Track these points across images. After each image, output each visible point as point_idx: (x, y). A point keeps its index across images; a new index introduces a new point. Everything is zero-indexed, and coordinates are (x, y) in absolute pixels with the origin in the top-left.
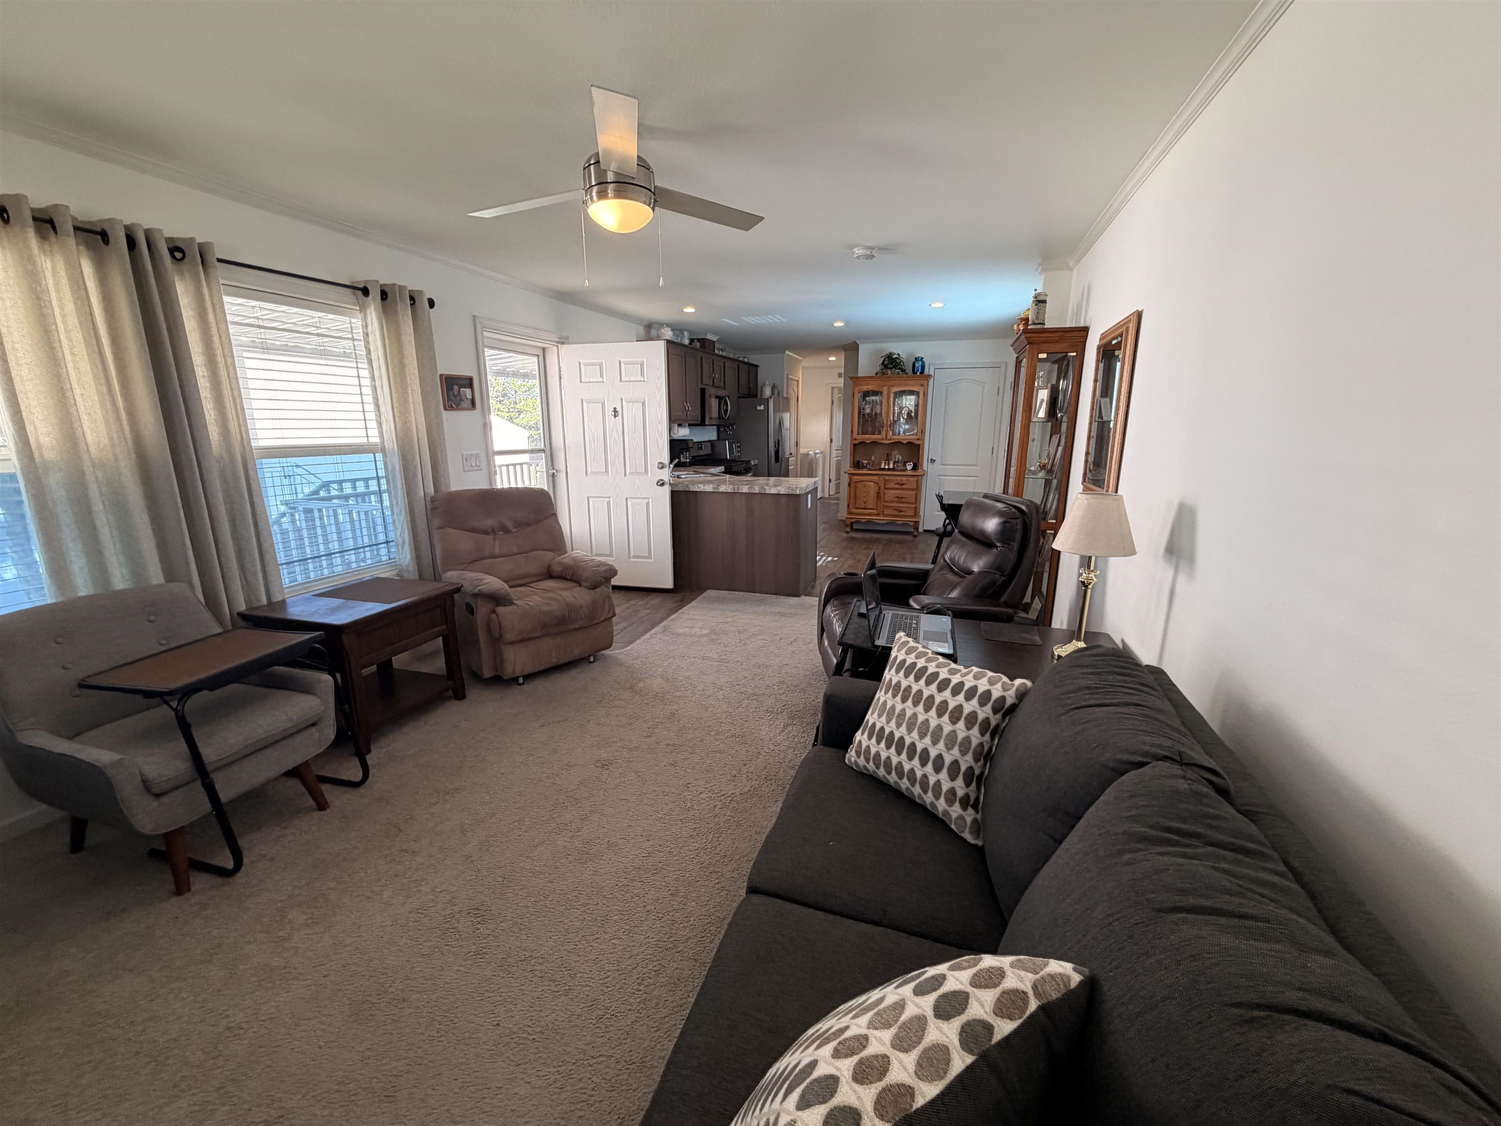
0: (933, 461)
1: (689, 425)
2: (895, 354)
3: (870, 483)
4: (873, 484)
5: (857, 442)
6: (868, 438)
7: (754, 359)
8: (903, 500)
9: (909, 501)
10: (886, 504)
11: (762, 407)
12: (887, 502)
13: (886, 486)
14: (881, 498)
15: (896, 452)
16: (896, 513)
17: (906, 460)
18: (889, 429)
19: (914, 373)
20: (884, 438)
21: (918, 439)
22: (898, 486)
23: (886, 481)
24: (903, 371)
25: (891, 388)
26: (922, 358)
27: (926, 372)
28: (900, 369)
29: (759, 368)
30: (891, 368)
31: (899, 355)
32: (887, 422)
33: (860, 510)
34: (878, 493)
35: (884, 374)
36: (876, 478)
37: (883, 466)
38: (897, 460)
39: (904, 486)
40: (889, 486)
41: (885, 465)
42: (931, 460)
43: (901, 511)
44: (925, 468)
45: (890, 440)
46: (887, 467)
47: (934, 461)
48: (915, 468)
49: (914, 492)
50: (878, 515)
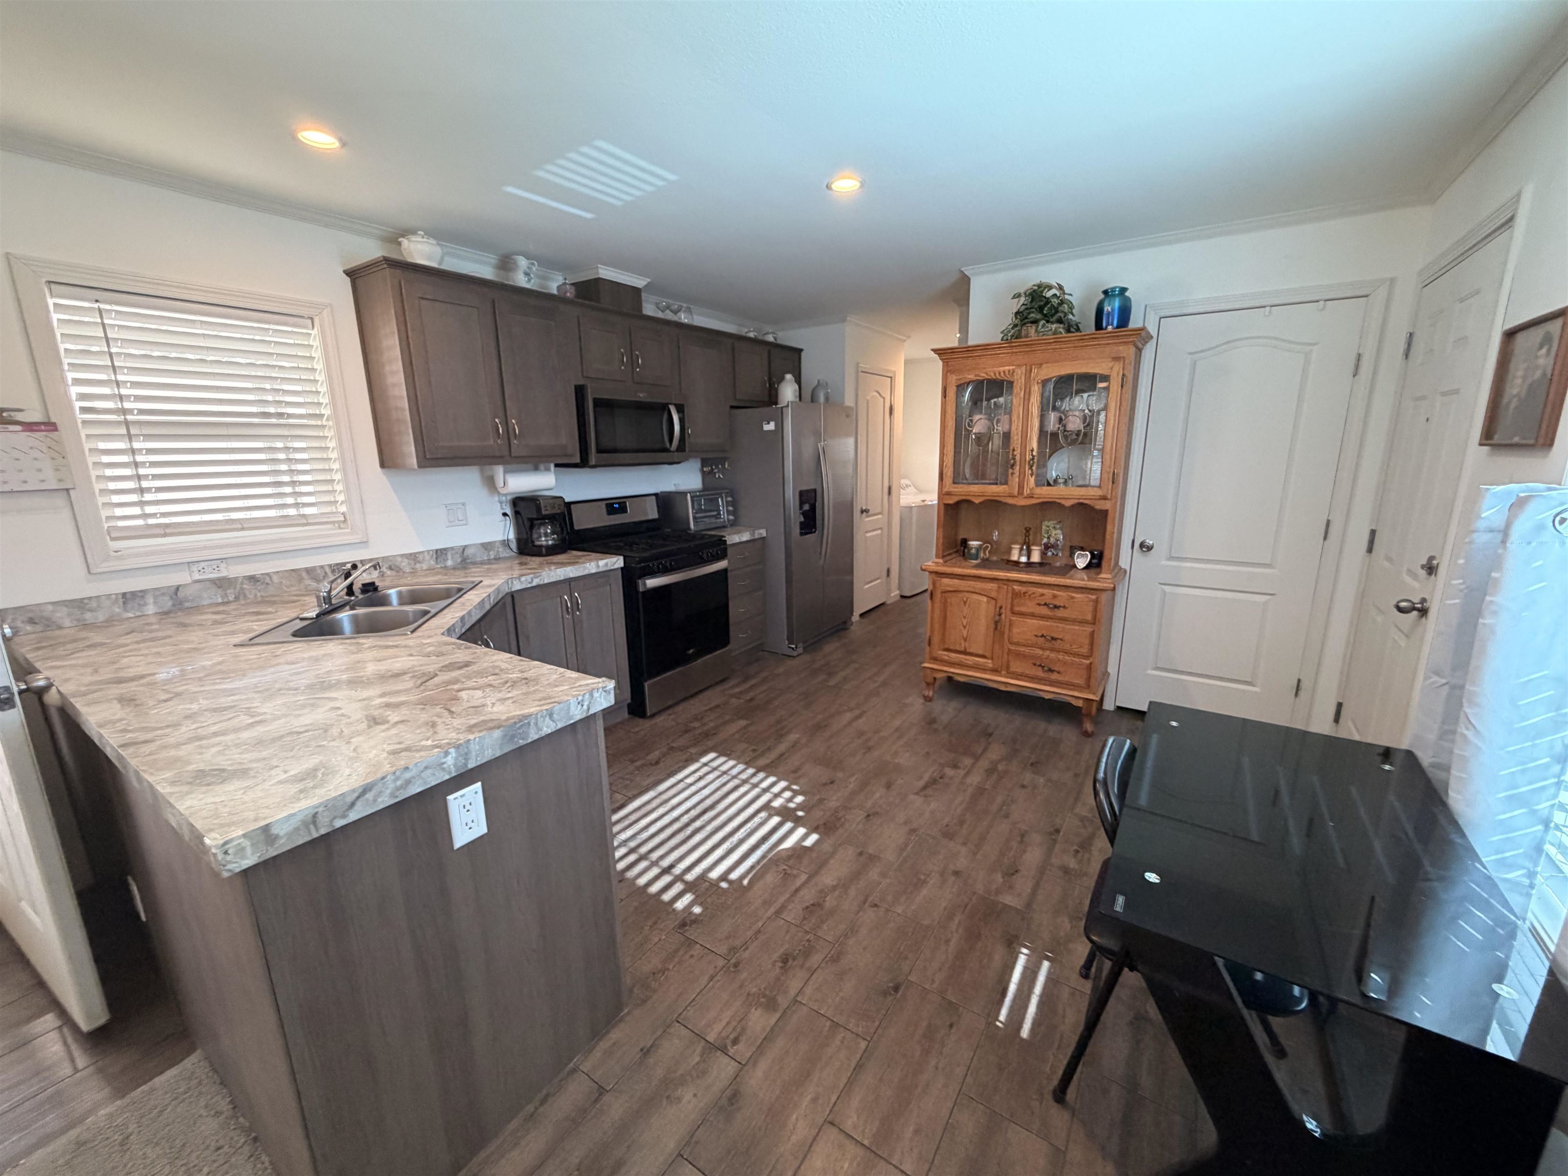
0: (1145, 548)
1: (557, 465)
2: (1050, 287)
3: (975, 597)
4: (985, 599)
5: (952, 501)
6: (977, 491)
7: (790, 337)
8: (1057, 644)
9: (1075, 648)
10: (1013, 648)
11: (771, 426)
12: (1017, 644)
13: (1017, 609)
14: (1002, 634)
15: (1051, 524)
16: (1040, 673)
17: (1076, 543)
18: (1028, 472)
19: (1099, 326)
20: (1016, 492)
21: (1104, 498)
22: (1044, 611)
23: (1015, 595)
24: (1072, 328)
25: (1034, 370)
26: (1123, 290)
27: (1135, 322)
28: (1060, 321)
29: (803, 354)
30: (1035, 322)
31: (1061, 288)
32: (1023, 455)
33: (953, 655)
34: (996, 623)
35: (1018, 336)
36: (992, 586)
37: (1015, 557)
38: (1052, 540)
39: (1060, 613)
40: (1023, 609)
41: (1020, 555)
42: (1142, 545)
43: (1051, 671)
44: (1124, 563)
45: (1031, 496)
46: (1024, 559)
47: (1150, 548)
48: (1096, 563)
49: (1089, 629)
50: (995, 671)
